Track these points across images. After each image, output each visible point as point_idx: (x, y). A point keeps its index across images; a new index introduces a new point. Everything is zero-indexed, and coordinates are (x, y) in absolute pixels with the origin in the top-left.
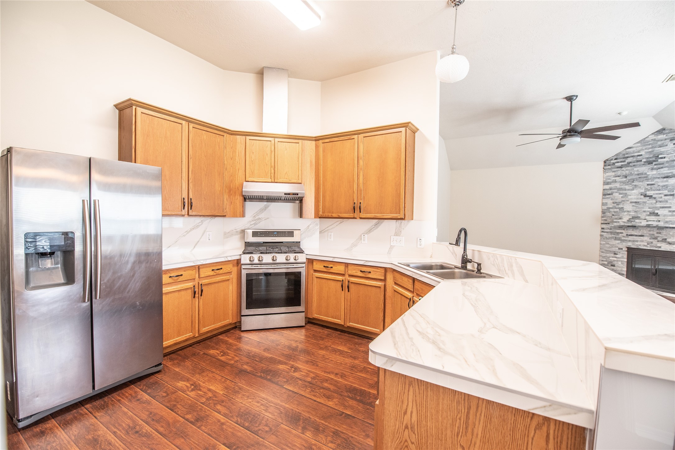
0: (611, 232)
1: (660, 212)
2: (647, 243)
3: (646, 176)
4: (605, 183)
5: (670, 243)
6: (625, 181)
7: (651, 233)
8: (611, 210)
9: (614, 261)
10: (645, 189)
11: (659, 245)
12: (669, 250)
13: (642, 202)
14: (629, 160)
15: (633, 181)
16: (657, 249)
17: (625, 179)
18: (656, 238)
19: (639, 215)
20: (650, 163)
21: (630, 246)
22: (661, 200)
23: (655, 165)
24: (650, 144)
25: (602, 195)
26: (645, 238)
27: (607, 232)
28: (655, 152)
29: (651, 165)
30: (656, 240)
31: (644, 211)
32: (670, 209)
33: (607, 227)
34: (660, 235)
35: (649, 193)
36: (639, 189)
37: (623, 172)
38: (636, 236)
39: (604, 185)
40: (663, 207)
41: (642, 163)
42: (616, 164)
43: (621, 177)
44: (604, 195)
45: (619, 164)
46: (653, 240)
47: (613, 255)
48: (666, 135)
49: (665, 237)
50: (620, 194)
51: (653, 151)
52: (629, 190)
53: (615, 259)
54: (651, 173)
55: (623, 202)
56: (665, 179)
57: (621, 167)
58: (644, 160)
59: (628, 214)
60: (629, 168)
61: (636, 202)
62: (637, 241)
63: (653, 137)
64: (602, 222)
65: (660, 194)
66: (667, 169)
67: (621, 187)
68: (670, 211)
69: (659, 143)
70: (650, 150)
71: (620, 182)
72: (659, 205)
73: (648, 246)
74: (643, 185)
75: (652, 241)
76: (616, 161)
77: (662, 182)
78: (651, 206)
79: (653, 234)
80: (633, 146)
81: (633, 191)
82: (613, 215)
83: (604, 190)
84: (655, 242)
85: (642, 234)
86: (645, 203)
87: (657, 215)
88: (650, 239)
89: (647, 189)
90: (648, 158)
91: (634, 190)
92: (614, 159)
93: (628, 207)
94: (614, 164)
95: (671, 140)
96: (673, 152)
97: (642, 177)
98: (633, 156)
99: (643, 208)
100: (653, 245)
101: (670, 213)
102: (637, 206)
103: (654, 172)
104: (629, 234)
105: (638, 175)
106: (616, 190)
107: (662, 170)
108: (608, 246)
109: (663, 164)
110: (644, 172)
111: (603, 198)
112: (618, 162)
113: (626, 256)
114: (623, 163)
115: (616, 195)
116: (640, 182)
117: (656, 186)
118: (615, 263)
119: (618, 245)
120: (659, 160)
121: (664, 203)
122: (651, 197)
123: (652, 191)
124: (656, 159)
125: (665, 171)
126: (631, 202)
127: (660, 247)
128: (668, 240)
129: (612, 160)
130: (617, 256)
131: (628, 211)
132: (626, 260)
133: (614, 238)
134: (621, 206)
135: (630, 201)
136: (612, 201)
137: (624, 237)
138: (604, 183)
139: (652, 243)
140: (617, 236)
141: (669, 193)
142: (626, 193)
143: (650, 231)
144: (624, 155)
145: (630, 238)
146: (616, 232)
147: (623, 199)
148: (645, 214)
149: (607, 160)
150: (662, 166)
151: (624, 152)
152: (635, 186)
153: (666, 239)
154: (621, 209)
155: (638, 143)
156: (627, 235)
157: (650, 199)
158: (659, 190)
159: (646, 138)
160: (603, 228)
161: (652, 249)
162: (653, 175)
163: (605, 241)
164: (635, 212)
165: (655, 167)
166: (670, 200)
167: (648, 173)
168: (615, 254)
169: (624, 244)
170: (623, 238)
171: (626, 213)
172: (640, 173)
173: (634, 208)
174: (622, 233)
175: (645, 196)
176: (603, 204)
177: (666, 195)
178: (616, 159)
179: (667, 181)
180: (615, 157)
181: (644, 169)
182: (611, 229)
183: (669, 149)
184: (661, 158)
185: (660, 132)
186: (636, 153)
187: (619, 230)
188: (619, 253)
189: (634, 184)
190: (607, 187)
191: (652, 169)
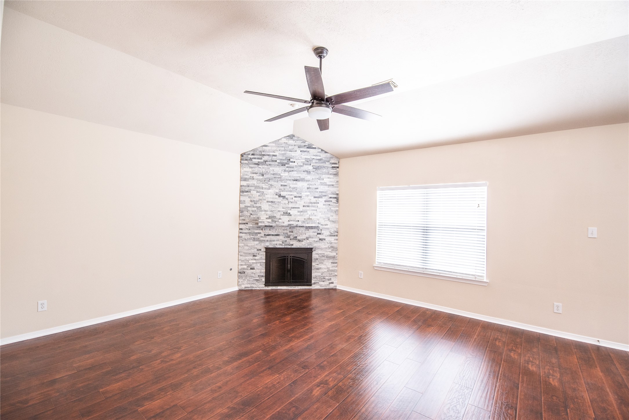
0: (249, 233)
1: (292, 212)
2: (282, 242)
3: (280, 177)
4: (243, 179)
5: (299, 241)
6: (262, 179)
7: (285, 232)
8: (249, 209)
9: (253, 263)
10: (279, 189)
11: (291, 243)
12: (299, 247)
13: (277, 202)
14: (265, 158)
15: (269, 180)
16: (290, 247)
17: (262, 177)
18: (289, 237)
19: (275, 215)
20: (283, 165)
21: (268, 246)
22: (291, 200)
23: (287, 167)
24: (283, 147)
25: (239, 192)
26: (281, 238)
27: (246, 233)
28: (287, 155)
29: (284, 167)
30: (289, 239)
31: (279, 211)
32: (299, 210)
33: (246, 227)
34: (292, 233)
35: (283, 194)
36: (274, 189)
37: (260, 169)
38: (273, 235)
39: (241, 181)
40: (294, 208)
41: (277, 163)
42: (253, 160)
43: (258, 175)
44: (242, 192)
45: (256, 161)
46: (287, 238)
47: (252, 257)
48: (295, 142)
49: (296, 235)
50: (258, 192)
51: (285, 154)
52: (266, 188)
53: (254, 261)
54: (285, 175)
55: (260, 201)
56: (295, 182)
57: (258, 164)
58: (278, 161)
59: (265, 213)
60: (266, 166)
61: (272, 202)
62: (274, 241)
63: (284, 140)
64: (240, 222)
65: (291, 195)
66: (295, 172)
67: (258, 185)
68: (299, 212)
69: (290, 147)
70: (283, 152)
71: (258, 180)
72: (291, 205)
73: (283, 244)
74: (278, 185)
75: (286, 240)
76: (253, 156)
77: (293, 184)
78: (284, 206)
79: (287, 233)
80: (269, 145)
81: (269, 191)
82: (251, 214)
83: (241, 186)
84: (288, 240)
85: (278, 234)
86: (279, 202)
87: (289, 214)
88: (284, 238)
89: (281, 189)
90: (281, 160)
91: (270, 189)
92: (251, 154)
93: (265, 206)
94: (251, 159)
95: (299, 147)
96: (300, 159)
97: (277, 177)
98: (268, 155)
99: (278, 208)
100: (286, 243)
101: (299, 213)
102: (273, 205)
103: (286, 174)
104: (266, 234)
105: (274, 174)
106: (253, 188)
107: (292, 173)
108: (247, 248)
109: (293, 167)
110: (279, 173)
111: (240, 195)
112: (255, 158)
113: (264, 257)
114: (259, 160)
115: (254, 193)
116: (275, 181)
117: (288, 187)
118: (254, 266)
119: (256, 246)
120: (290, 164)
121: (295, 204)
122: (284, 197)
123: (285, 191)
124: (287, 162)
125: (295, 175)
126: (268, 202)
127: (292, 245)
128: (298, 238)
129: (249, 154)
130: (256, 258)
131: (265, 211)
132: (264, 261)
133: (253, 239)
134: (258, 205)
135: (267, 200)
136: (250, 199)
137: (262, 237)
138: (241, 178)
139: (286, 241)
140: (256, 237)
141: (298, 195)
142: (263, 192)
143: (284, 230)
144: (260, 152)
145: (268, 238)
146: (254, 233)
147: (261, 198)
148: (279, 213)
149: (244, 154)
150: (292, 169)
151: (261, 149)
152: (271, 185)
153: (296, 237)
154: (259, 208)
155: (273, 142)
156: (265, 235)
157: (283, 199)
158: (291, 191)
159: (280, 139)
160: (241, 229)
161: (286, 247)
162: (285, 176)
163: (244, 243)
164: (271, 211)
165: (287, 169)
166: (298, 201)
167: (282, 175)
168: (254, 256)
169: (262, 244)
170: (261, 239)
171: (263, 212)
172: (275, 173)
173: (271, 207)
174: (260, 233)
175: (280, 196)
176: (240, 202)
177: (295, 197)
178: (253, 155)
179: (296, 184)
180: (252, 152)
181: (278, 170)
182: (249, 229)
183: (297, 155)
184: (292, 162)
185: (291, 137)
186: (271, 152)
187: (257, 230)
188: (257, 255)
189: (269, 183)
190: (244, 183)
191: (285, 171)
